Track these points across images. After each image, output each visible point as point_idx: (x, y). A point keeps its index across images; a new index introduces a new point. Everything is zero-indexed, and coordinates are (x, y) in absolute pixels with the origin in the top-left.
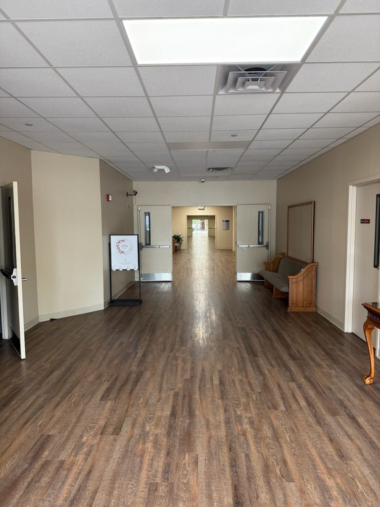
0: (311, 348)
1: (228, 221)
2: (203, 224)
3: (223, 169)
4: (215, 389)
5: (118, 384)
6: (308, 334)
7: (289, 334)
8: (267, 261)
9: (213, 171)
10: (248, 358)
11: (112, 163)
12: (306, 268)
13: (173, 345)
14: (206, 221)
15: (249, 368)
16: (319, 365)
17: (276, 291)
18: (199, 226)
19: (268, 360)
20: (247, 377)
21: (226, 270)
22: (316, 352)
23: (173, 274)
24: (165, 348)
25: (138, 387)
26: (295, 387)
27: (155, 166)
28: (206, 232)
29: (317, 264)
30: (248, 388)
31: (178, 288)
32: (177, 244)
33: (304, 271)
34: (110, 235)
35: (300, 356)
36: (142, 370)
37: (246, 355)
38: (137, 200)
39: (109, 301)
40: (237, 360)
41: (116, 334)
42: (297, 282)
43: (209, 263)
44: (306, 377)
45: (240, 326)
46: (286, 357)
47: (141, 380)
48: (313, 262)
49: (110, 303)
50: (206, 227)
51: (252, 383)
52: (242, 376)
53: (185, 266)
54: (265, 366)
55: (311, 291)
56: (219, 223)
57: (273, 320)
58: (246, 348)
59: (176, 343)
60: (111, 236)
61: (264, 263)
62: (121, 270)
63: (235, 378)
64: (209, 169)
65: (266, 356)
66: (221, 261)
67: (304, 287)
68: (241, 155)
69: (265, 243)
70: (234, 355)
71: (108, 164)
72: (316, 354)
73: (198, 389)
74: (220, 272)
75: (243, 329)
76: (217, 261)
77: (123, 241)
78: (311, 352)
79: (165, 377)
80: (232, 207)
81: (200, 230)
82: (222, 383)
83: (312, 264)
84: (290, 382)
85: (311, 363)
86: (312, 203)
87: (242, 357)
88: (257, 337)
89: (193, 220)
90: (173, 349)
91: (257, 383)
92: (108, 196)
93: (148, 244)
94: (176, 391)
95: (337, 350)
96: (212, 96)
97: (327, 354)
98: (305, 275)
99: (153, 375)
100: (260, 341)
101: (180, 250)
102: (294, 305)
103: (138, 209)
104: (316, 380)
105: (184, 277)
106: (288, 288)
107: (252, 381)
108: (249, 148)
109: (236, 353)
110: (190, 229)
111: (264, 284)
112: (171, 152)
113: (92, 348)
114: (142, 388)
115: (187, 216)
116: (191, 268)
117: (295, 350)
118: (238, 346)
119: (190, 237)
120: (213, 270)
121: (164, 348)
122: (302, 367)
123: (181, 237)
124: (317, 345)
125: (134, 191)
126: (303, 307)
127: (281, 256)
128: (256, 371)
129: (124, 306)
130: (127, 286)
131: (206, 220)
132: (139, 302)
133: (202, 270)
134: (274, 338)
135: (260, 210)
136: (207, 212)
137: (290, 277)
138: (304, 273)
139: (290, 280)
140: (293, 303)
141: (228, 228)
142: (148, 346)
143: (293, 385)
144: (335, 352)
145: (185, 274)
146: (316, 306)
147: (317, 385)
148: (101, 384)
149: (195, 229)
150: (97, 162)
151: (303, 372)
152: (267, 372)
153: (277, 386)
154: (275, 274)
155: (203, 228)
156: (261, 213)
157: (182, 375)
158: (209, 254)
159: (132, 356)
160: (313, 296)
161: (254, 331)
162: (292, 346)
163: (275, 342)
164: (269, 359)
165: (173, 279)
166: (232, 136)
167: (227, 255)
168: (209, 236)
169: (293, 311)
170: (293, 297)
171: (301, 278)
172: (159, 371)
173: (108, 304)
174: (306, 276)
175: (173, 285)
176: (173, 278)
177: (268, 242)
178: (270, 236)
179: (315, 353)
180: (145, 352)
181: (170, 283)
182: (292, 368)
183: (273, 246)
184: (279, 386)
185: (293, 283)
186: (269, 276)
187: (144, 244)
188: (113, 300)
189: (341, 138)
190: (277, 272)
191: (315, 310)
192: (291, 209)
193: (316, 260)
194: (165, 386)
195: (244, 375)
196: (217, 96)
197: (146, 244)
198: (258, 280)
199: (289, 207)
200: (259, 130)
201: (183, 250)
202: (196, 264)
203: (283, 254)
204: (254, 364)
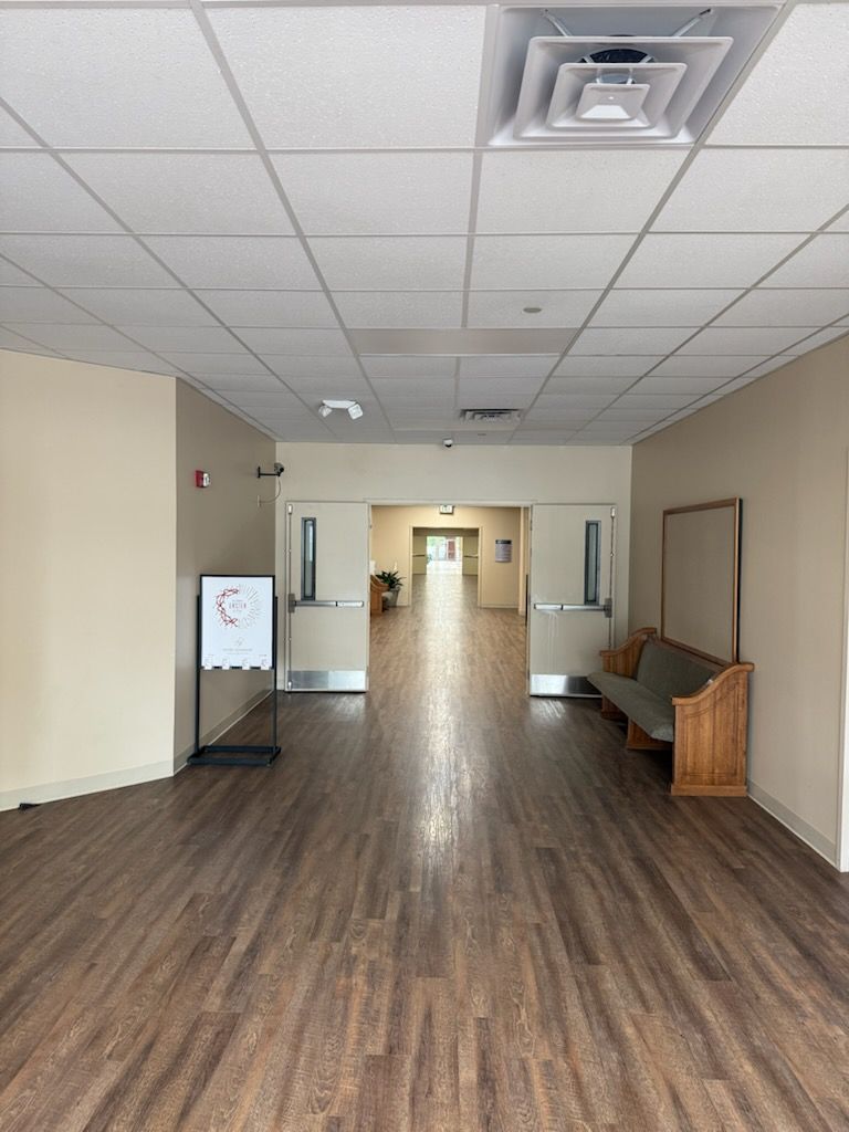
0: (753, 931)
1: (509, 542)
2: (451, 546)
3: (500, 412)
4: (464, 1109)
5: (151, 1072)
6: (735, 872)
7: (682, 876)
8: (607, 648)
9: (473, 417)
10: (567, 966)
11: (213, 390)
12: (722, 676)
13: (345, 910)
14: (458, 541)
15: (575, 1013)
16: (789, 1004)
17: (635, 731)
18: (444, 550)
19: (630, 975)
20: (567, 1050)
21: (502, 662)
22: (772, 945)
23: (369, 673)
24: (319, 923)
25: (211, 1092)
26: (728, 1101)
27: (324, 402)
28: (456, 567)
29: (749, 667)
30: (574, 1106)
31: (382, 712)
32: (387, 595)
33: (717, 684)
34: (202, 576)
35: (727, 963)
36: (239, 1010)
37: (561, 957)
38: (285, 488)
39: (192, 752)
40: (537, 978)
41: (187, 865)
42: (697, 715)
43: (462, 643)
44: (758, 1059)
45: (541, 842)
46: (684, 968)
47: (228, 1058)
48: (737, 661)
49: (193, 756)
50: (459, 553)
51: (585, 1079)
52: (553, 1046)
53: (403, 651)
54: (621, 1003)
55: (735, 741)
56: (487, 546)
57: (633, 823)
58: (562, 925)
59: (356, 905)
60: (204, 579)
61: (602, 653)
62: (226, 667)
63: (530, 1055)
64: (464, 412)
65: (623, 960)
66: (491, 637)
67: (714, 728)
68: (547, 374)
69: (602, 602)
70: (525, 955)
71: (200, 392)
72: (774, 956)
73: (406, 1105)
74: (489, 668)
75: (551, 855)
76: (482, 639)
77: (236, 592)
78: (757, 945)
79: (306, 1046)
80: (518, 509)
81: (445, 559)
82: (486, 1080)
83: (737, 667)
84: (707, 1076)
85: (767, 997)
86: (734, 505)
87: (551, 965)
88: (593, 885)
89: (429, 538)
90: (343, 929)
91: (601, 1081)
92: (199, 476)
93: (309, 597)
94: (332, 1114)
95: (833, 942)
96: (470, 157)
97: (808, 955)
98: (718, 698)
99: (270, 1033)
100: (601, 900)
101: (395, 607)
102: (688, 778)
103: (286, 509)
104: (791, 1073)
105: (398, 681)
106: (671, 731)
107: (587, 1072)
108: (570, 353)
109: (531, 949)
110: (421, 558)
111: (600, 706)
112: (362, 360)
113: (105, 914)
114: (222, 1093)
115: (414, 529)
116: (418, 656)
117: (707, 937)
118: (537, 920)
119: (419, 576)
120: (472, 662)
121: (317, 924)
122: (736, 1006)
123: (397, 576)
124: (769, 921)
125: (276, 465)
126: (713, 784)
127: (645, 637)
128: (595, 1026)
129: (230, 765)
130: (248, 704)
131: (458, 538)
132: (270, 754)
133: (444, 662)
134: (642, 891)
135: (592, 518)
136: (461, 520)
137: (677, 701)
138: (714, 692)
139: (677, 707)
140: (685, 774)
141: (508, 558)
142: (273, 910)
143: (717, 1089)
144: (830, 949)
145: (402, 670)
146: (747, 782)
147: (797, 1094)
148: (95, 1069)
149: (434, 556)
150: (170, 385)
151: (745, 1035)
152: (630, 1031)
153: (667, 1099)
154: (629, 683)
155: (451, 556)
156: (592, 528)
157: (360, 1043)
158: (461, 621)
159: (216, 951)
160: (740, 754)
161: (584, 864)
162: (695, 921)
163: (646, 904)
164: (633, 974)
165: (370, 685)
166: (526, 310)
167: (506, 624)
168: (463, 575)
169: (685, 794)
170: (685, 756)
171: (708, 704)
172: (289, 1021)
173: (188, 760)
174: (721, 699)
175: (369, 703)
176: (371, 682)
177: (610, 600)
178: (614, 582)
179: (768, 948)
180: (259, 935)
181: (361, 697)
182: (708, 1014)
183: (622, 609)
184: (676, 1099)
185: (687, 717)
186: (615, 690)
187: (298, 597)
188: (204, 748)
189: (830, 325)
190: (634, 677)
191: (744, 794)
192: (669, 517)
193: (746, 655)
194: (299, 1089)
195: (560, 1043)
196: (486, 157)
197: (305, 598)
198: (582, 694)
199: (667, 513)
200: (606, 291)
201: (401, 607)
202: (431, 643)
203: (651, 632)
204: (589, 996)
